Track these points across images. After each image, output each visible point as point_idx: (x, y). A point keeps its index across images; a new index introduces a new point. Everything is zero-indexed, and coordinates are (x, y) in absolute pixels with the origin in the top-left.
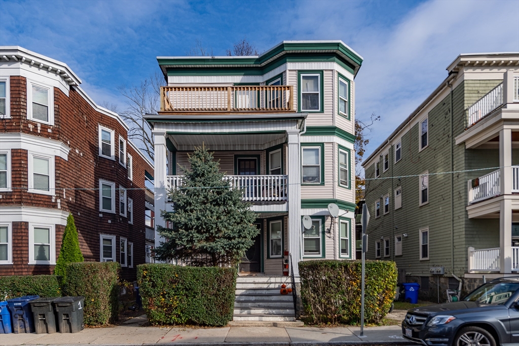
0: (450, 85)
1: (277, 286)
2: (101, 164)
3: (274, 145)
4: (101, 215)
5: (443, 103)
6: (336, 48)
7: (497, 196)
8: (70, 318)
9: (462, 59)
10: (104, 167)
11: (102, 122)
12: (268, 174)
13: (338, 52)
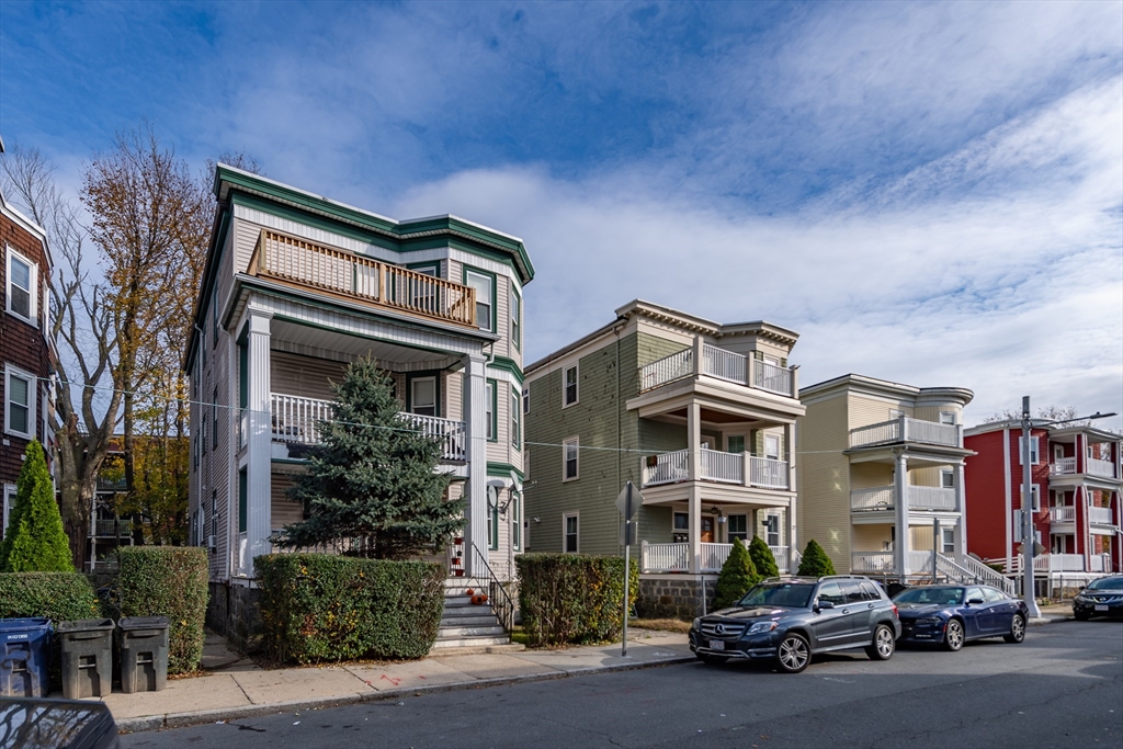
0: (617, 333)
1: (459, 592)
2: (9, 329)
3: (422, 369)
4: (6, 442)
5: (604, 352)
6: (516, 248)
7: (684, 481)
8: (155, 660)
9: (639, 306)
10: (16, 338)
11: (12, 239)
12: (408, 411)
13: (516, 255)
